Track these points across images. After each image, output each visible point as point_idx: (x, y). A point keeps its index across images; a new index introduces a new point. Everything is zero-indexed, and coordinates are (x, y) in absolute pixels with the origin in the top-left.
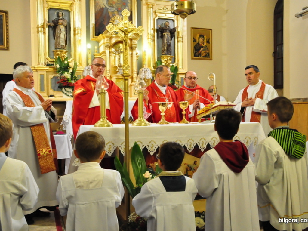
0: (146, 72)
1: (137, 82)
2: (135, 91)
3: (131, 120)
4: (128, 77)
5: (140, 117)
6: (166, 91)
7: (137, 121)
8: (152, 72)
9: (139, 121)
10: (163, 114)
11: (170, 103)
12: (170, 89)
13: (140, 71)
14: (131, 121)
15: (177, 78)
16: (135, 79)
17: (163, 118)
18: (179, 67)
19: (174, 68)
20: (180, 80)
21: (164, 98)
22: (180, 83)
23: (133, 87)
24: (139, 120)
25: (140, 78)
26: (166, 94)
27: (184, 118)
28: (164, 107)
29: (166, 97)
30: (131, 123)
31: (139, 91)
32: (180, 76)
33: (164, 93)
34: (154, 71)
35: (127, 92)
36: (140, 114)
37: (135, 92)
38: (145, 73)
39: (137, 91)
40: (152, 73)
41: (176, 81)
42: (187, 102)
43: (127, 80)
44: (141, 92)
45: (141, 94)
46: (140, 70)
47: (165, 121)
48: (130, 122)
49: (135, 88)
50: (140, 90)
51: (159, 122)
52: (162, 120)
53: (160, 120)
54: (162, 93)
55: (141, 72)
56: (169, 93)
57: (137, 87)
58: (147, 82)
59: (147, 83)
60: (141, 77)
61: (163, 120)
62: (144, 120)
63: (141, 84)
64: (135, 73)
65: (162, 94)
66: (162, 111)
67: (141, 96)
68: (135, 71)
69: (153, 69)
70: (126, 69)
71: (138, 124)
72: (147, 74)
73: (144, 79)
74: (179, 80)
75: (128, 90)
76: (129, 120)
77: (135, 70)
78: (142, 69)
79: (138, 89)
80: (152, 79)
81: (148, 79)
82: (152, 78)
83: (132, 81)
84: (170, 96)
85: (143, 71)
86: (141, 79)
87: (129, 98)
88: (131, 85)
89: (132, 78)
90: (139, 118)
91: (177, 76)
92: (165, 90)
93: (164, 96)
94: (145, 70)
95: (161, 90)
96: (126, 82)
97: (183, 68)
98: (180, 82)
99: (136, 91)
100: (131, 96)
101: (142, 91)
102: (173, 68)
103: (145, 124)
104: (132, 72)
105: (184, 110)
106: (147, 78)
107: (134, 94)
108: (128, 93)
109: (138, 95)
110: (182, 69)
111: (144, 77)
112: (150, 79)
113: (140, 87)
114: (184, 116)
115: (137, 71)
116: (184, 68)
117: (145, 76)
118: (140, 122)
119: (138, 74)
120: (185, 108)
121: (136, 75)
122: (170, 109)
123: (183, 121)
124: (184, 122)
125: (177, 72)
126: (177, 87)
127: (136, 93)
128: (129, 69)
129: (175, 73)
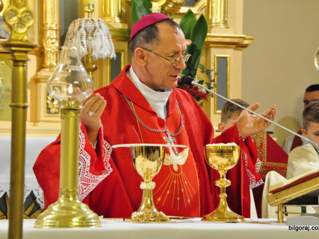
0: (91, 33)
1: (60, 70)
2: (53, 100)
3: (33, 205)
4: (26, 52)
5: (67, 197)
6: (167, 107)
7: (55, 207)
8: (114, 33)
9: (62, 208)
10: (147, 186)
11: (180, 150)
12: (182, 96)
13: (70, 28)
14: (30, 209)
15: (202, 60)
16: (50, 60)
17: (147, 200)
18: (214, 21)
19: (195, 23)
20: (213, 66)
21: (160, 130)
22: (213, 78)
23: (43, 86)
24: (63, 205)
25: (71, 58)
26: (168, 116)
27: (223, 201)
28: (154, 160)
29: (166, 129)
30: (30, 216)
31: (64, 102)
32: (216, 53)
33: (162, 114)
34: (122, 31)
35: (21, 104)
36: (66, 184)
37: (50, 106)
38: (90, 38)
39: (60, 103)
40: (113, 37)
41: (199, 70)
42: (233, 147)
43: (24, 62)
44: (73, 107)
45: (72, 113)
46: (72, 25)
47: (155, 210)
48: (28, 212)
49: (53, 93)
50: (69, 99)
51: (135, 215)
52: (143, 207)
53: (136, 208)
54: (155, 114)
55: (75, 34)
56: (179, 111)
57: (60, 88)
58: (96, 69)
59: (97, 72)
60: (75, 54)
61: (148, 207)
62: (79, 207)
63: (72, 78)
64: (52, 35)
65: (155, 119)
66: (146, 174)
67: (72, 120)
68: (51, 29)
69: (118, 24)
70: (21, 23)
71: (57, 219)
72: (96, 43)
73: (85, 61)
74: (212, 68)
75: (25, 100)
76: (27, 206)
77: (54, 26)
78: (77, 22)
79: (63, 97)
80: (112, 61)
81: (100, 61)
82: (113, 55)
83: (41, 66)
84: (183, 126)
85: (83, 31)
86: (74, 61)
87: (29, 125)
88: (37, 80)
89: (41, 54)
90: (61, 200)
91: (203, 52)
92: (165, 103)
93: (161, 123)
94: (90, 25)
95: (150, 102)
96: (21, 69)
97: (225, 23)
98: (212, 74)
99: (55, 103)
100: (35, 121)
101: (77, 103)
102: (191, 23)
103: (84, 219)
104: (42, 33)
105: (222, 173)
106: (95, 55)
107: (48, 110)
108: (25, 108)
109: (62, 118)
110: (222, 26)
111: (84, 50)
112: (107, 58)
113: (71, 90)
114: (223, 196)
115: (60, 30)
116: (228, 23)
117: (90, 50)
118: (64, 213)
119: (62, 40)
120: (227, 165)
121: (57, 44)
122: (179, 171)
123: (219, 212)
124: (222, 218)
125: (205, 36)
126: (204, 91)
127: (53, 110)
128: (31, 23)
129: (198, 43)
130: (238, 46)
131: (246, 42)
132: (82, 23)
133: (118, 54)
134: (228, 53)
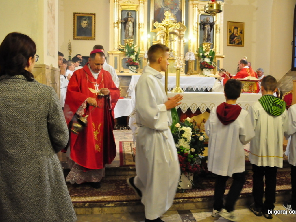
0: (190, 55)
9: (176, 89)
15: (214, 60)
18: (216, 52)
19: (212, 53)
20: (217, 62)
22: (216, 64)
32: (217, 59)
36: (177, 84)
40: (195, 56)
41: (213, 62)
44: (178, 69)
58: (191, 62)
62: (180, 89)
69: (196, 53)
72: (191, 57)
77: (183, 54)
78: (187, 53)
80: (195, 61)
82: (195, 59)
85: (188, 55)
94: (190, 53)
97: (219, 52)
106: (191, 60)
110: (218, 53)
119: (184, 57)
125: (214, 55)
126: (214, 67)
129: (213, 57)
130: (222, 57)
131: (223, 57)
132: (188, 53)
133: (196, 59)
134: (220, 59)
